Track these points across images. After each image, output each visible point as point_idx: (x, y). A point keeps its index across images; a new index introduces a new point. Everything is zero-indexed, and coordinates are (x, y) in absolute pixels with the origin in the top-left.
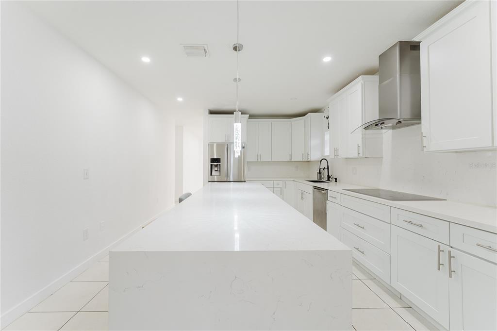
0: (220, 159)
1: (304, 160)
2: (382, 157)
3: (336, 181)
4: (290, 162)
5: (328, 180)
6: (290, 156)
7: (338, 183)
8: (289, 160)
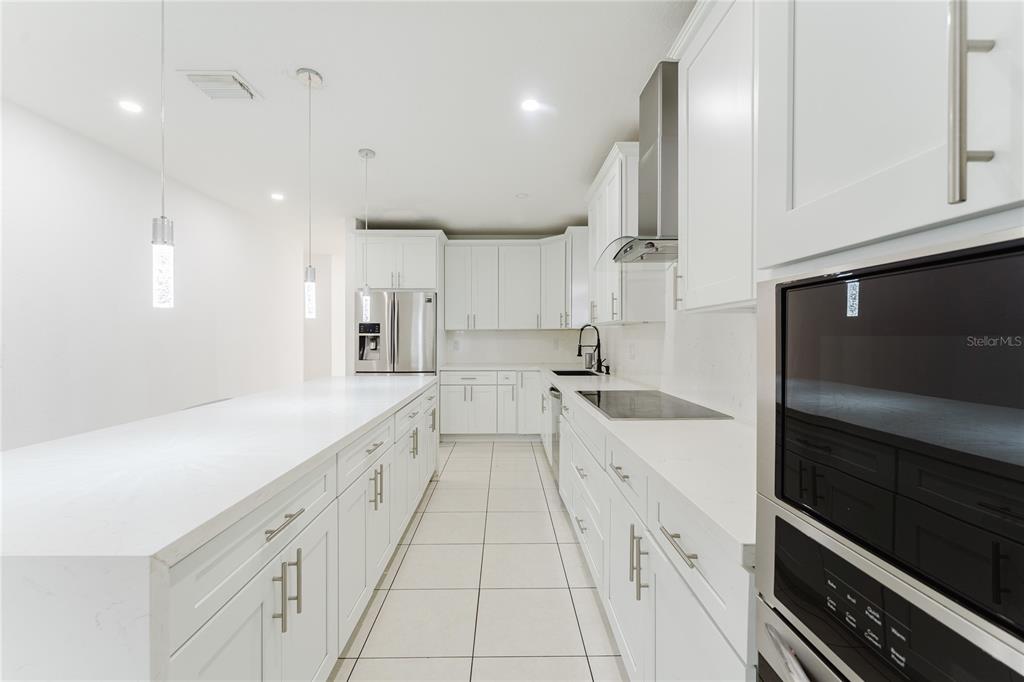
0: (379, 325)
1: (563, 327)
2: (664, 322)
3: (608, 373)
4: (540, 332)
5: (599, 370)
6: (539, 318)
7: (611, 377)
8: (535, 327)
